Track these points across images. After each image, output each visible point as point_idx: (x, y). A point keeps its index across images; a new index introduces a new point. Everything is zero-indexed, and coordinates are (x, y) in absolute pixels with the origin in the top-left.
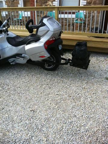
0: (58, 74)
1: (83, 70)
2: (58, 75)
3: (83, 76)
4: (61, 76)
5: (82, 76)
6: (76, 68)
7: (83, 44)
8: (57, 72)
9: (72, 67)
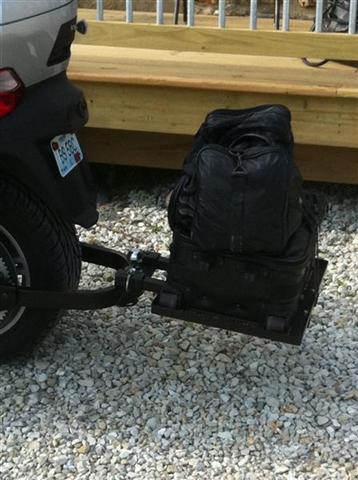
0: (49, 394)
1: (272, 346)
2: (52, 399)
3: (271, 401)
4: (82, 410)
5: (259, 405)
6: (215, 334)
7: (261, 130)
8: (42, 378)
9: (175, 322)
